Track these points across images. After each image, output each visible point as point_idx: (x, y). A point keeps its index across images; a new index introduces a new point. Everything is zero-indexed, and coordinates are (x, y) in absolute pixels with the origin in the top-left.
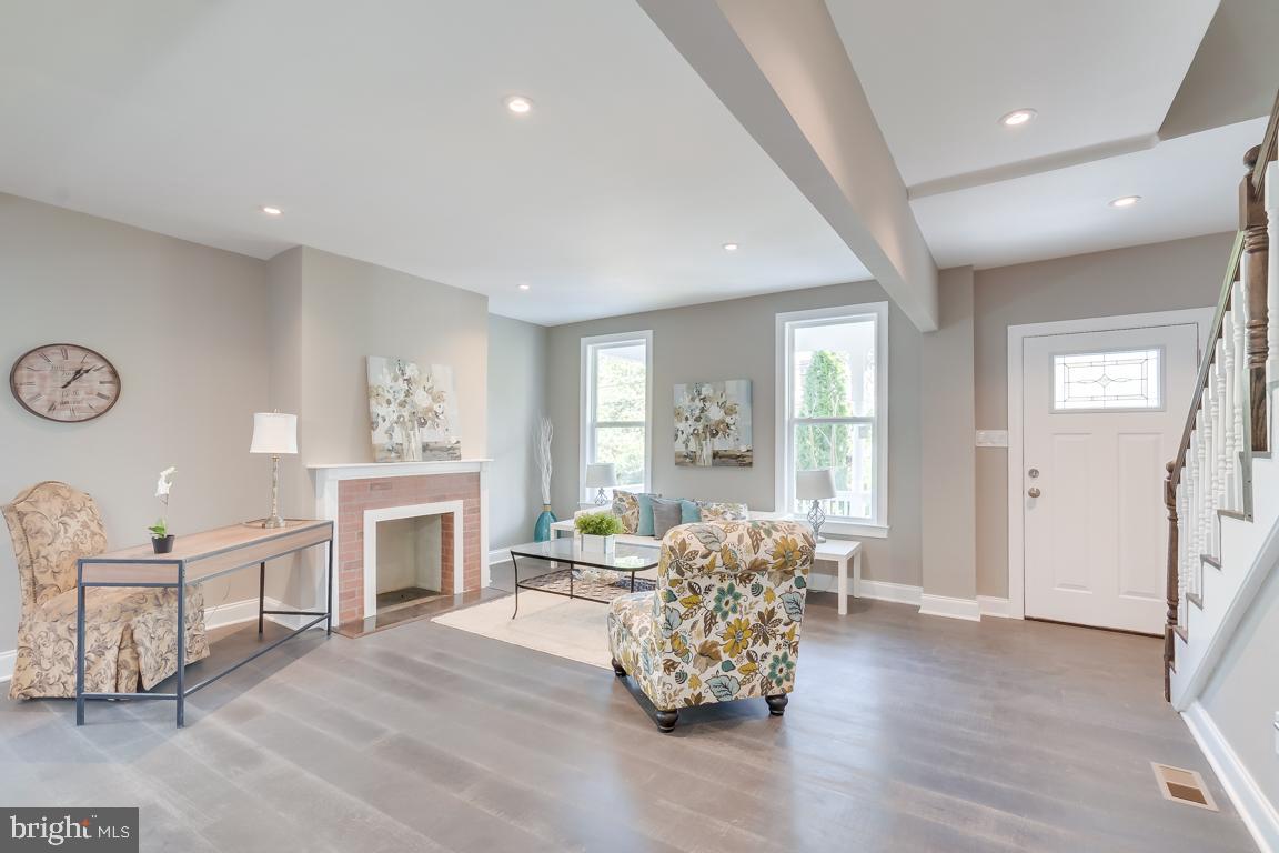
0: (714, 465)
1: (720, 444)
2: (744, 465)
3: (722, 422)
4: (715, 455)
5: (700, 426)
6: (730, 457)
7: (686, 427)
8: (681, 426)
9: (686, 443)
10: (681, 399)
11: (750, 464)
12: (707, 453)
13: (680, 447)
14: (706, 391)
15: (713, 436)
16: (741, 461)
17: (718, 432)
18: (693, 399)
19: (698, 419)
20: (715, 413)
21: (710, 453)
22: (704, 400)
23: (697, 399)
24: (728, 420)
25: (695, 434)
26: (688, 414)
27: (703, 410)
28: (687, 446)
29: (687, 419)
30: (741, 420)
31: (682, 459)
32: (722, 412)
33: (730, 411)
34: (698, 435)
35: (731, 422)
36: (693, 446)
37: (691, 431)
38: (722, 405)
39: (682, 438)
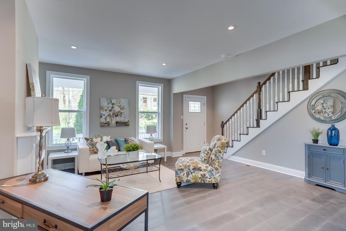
0: (116, 126)
1: (118, 119)
2: (127, 125)
3: (120, 112)
4: (117, 123)
5: (111, 113)
6: (122, 123)
7: (106, 113)
8: (104, 113)
9: (106, 119)
10: (104, 103)
11: (128, 125)
12: (114, 122)
13: (103, 120)
14: (113, 101)
15: (116, 116)
16: (126, 124)
17: (118, 115)
18: (108, 104)
19: (110, 111)
20: (117, 109)
21: (115, 122)
22: (113, 104)
23: (110, 104)
24: (121, 111)
25: (109, 115)
26: (107, 109)
27: (112, 108)
28: (106, 120)
29: (106, 110)
30: (126, 112)
31: (103, 125)
32: (120, 109)
33: (122, 108)
34: (110, 116)
35: (122, 112)
36: (108, 120)
37: (108, 115)
38: (120, 106)
39: (103, 117)
